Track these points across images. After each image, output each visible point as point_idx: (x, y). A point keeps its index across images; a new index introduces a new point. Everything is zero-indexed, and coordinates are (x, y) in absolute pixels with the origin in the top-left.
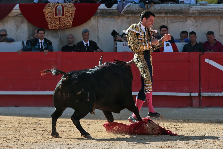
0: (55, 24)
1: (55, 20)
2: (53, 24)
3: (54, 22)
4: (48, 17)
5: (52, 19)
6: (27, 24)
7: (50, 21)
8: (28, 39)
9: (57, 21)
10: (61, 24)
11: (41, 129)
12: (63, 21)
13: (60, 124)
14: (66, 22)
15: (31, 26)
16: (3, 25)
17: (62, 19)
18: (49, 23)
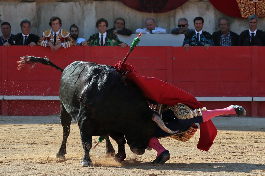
0: (250, 10)
1: (249, 6)
2: (247, 12)
3: (248, 9)
4: (240, 3)
5: (246, 4)
6: (214, 11)
7: (244, 7)
8: (214, 31)
9: (252, 7)
10: (257, 11)
11: (232, 146)
12: (260, 7)
13: (255, 139)
14: (264, 9)
15: (219, 13)
16: (183, 12)
17: (258, 4)
18: (242, 10)
